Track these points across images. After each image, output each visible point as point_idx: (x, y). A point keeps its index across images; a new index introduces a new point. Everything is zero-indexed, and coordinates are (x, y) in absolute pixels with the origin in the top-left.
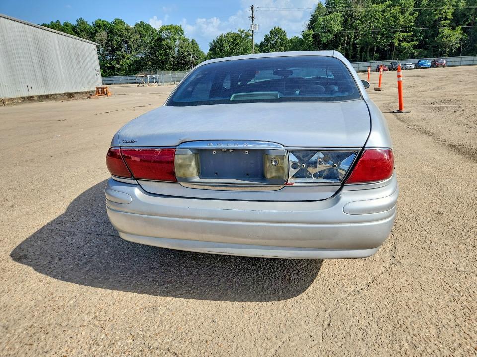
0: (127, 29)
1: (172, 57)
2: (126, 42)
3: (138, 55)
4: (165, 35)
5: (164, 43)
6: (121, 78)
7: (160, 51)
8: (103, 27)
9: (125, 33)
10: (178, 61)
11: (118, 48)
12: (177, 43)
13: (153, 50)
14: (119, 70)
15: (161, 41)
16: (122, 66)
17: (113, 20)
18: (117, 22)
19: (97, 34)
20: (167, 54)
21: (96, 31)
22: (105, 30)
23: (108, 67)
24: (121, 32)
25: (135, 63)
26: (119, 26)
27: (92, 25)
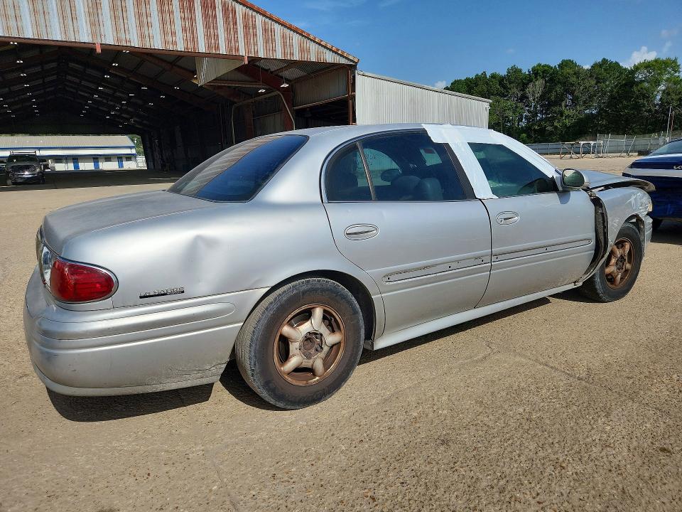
0: (577, 74)
1: (646, 111)
2: (572, 94)
3: (587, 111)
4: (640, 77)
5: (635, 89)
6: (551, 145)
7: (625, 102)
8: (541, 74)
9: (573, 79)
10: (656, 117)
11: (558, 102)
12: (662, 87)
13: (614, 100)
14: (551, 133)
15: (632, 87)
16: (556, 127)
17: (559, 62)
18: (565, 64)
19: (531, 85)
20: (637, 107)
21: (531, 81)
22: (543, 77)
23: (535, 130)
24: (567, 78)
25: (577, 123)
26: (567, 70)
27: (527, 73)
